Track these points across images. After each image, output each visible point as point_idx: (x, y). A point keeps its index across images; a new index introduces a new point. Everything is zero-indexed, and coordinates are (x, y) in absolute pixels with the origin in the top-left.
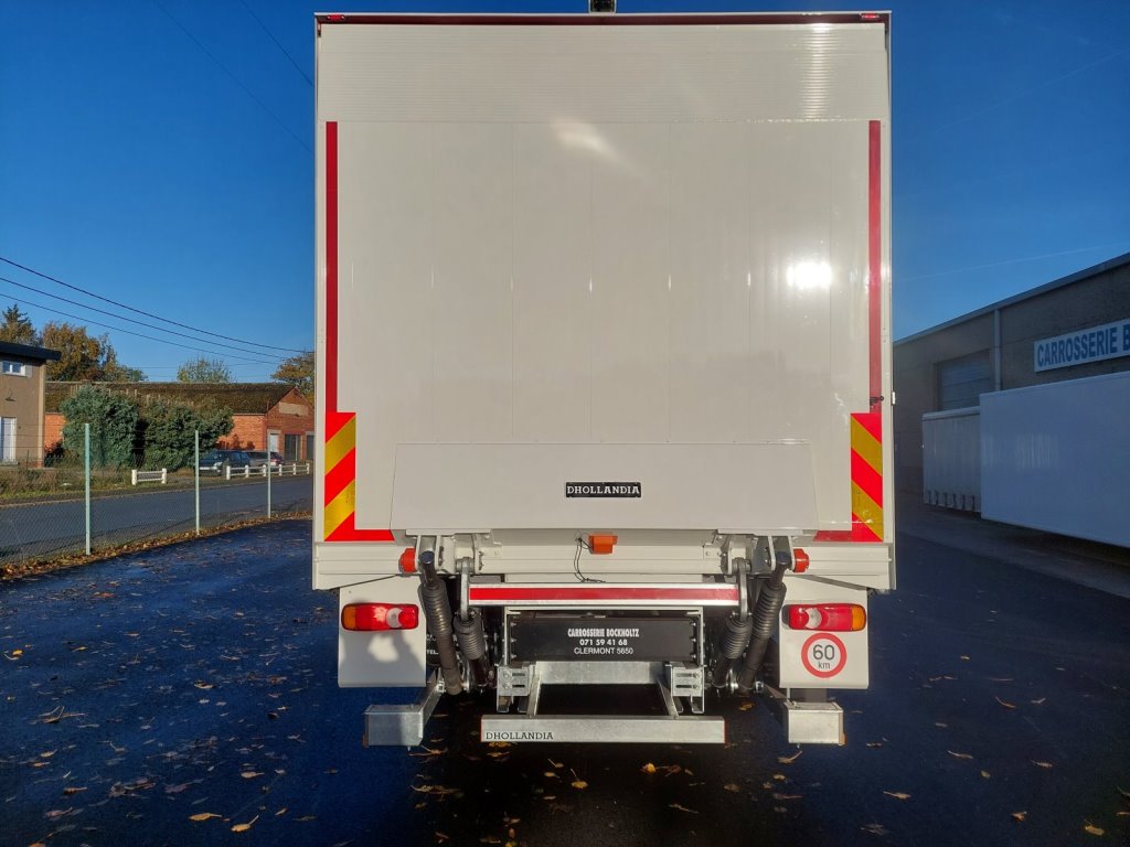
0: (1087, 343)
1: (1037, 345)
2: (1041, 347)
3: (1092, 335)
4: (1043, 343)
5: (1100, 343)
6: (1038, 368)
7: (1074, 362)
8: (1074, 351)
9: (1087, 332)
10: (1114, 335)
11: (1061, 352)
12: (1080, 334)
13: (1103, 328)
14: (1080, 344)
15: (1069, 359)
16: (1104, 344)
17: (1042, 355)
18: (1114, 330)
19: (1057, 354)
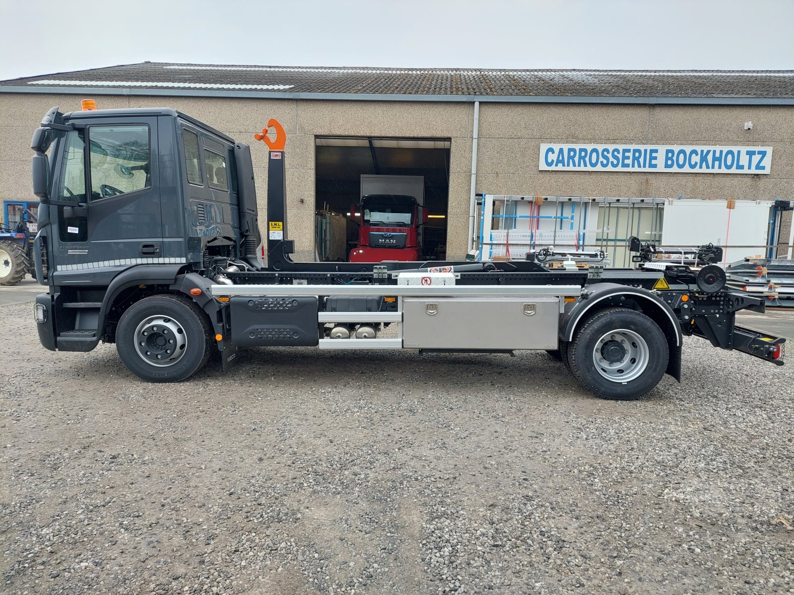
0: (620, 156)
1: (544, 147)
2: (551, 150)
3: (625, 151)
4: (556, 147)
5: (634, 158)
6: (543, 166)
7: (599, 168)
8: (601, 159)
9: (621, 147)
10: (654, 155)
11: (580, 158)
12: (611, 147)
13: (642, 148)
14: (610, 156)
15: (593, 165)
16: (642, 160)
17: (552, 157)
18: (656, 151)
19: (576, 159)
